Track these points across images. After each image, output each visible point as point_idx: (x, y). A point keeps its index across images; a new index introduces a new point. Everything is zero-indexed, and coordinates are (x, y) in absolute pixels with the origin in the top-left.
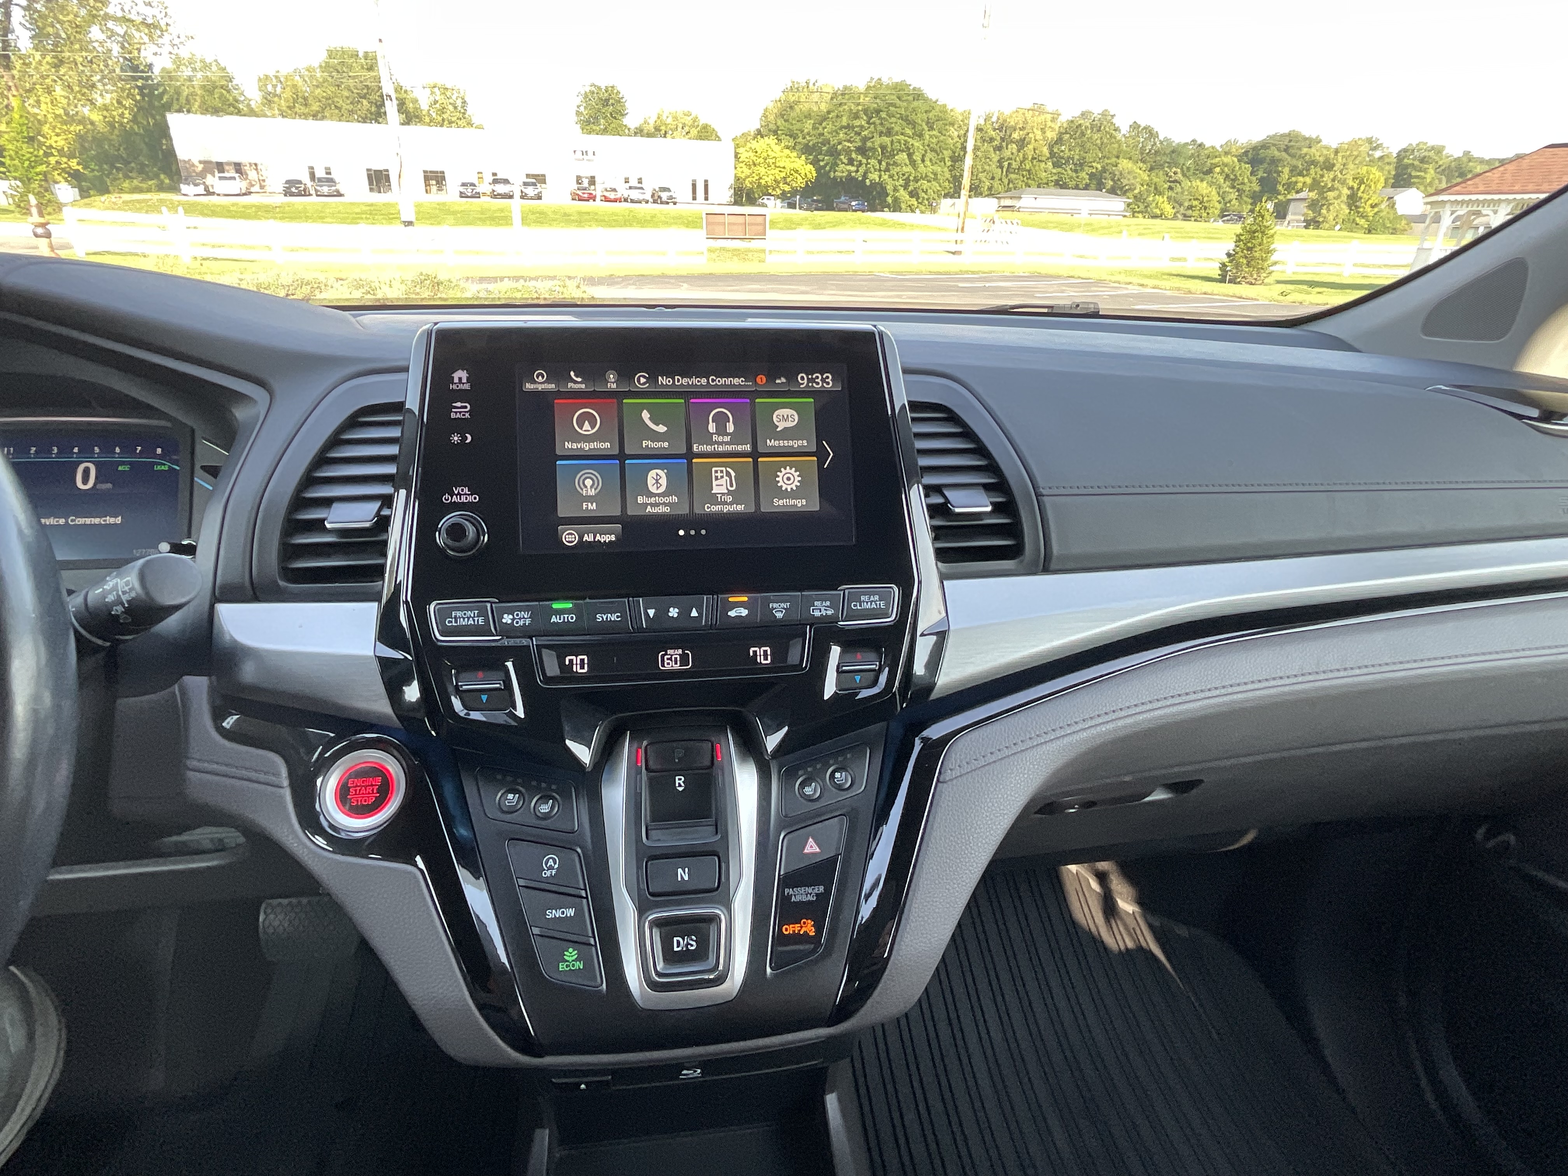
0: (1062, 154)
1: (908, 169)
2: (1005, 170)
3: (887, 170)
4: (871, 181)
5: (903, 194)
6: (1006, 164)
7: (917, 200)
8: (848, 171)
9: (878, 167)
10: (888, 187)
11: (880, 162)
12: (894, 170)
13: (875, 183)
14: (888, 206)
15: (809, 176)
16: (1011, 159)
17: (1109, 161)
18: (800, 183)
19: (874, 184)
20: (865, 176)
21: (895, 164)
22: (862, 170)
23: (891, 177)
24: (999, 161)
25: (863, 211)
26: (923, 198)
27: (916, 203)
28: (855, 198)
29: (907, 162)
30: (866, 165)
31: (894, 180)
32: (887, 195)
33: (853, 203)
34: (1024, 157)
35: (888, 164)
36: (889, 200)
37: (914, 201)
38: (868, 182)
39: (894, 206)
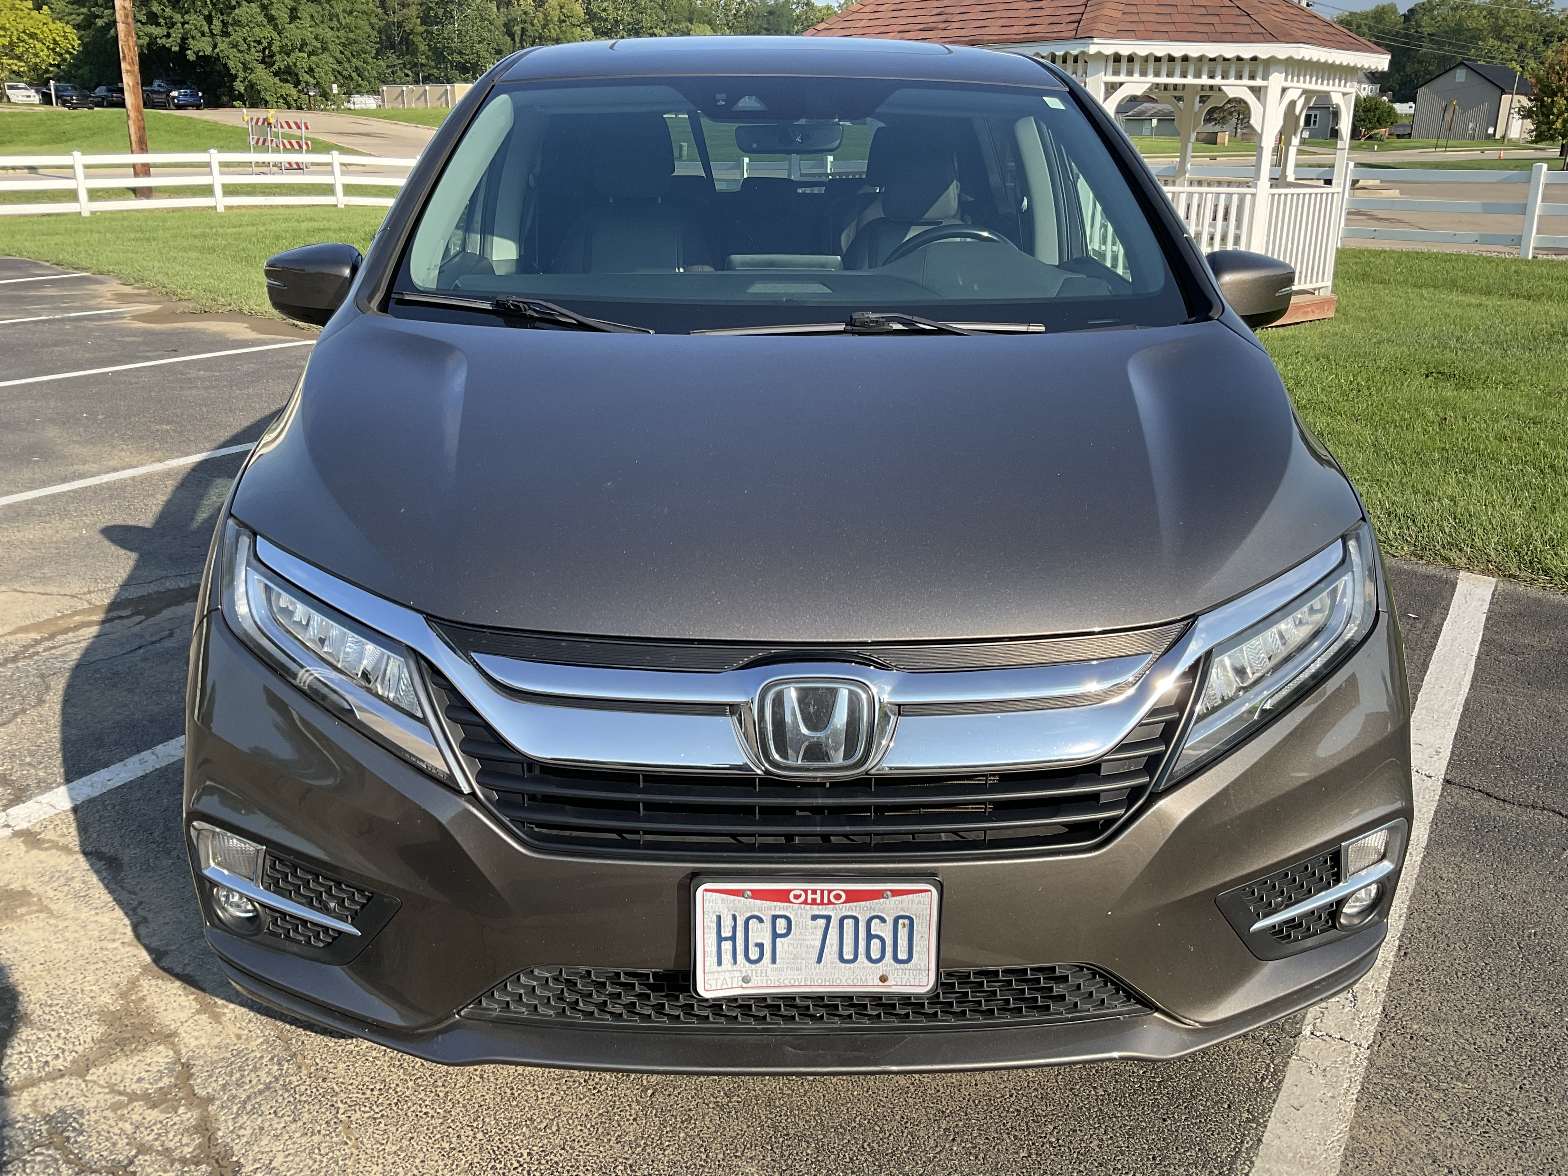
0: (603, 14)
1: (268, 32)
2: (517, 39)
3: (225, 34)
4: (197, 53)
5: (262, 76)
6: (517, 29)
7: (296, 86)
8: (149, 35)
9: (206, 29)
10: (231, 64)
11: (209, 19)
12: (237, 35)
13: (205, 56)
14: (240, 97)
15: (64, 43)
16: (525, 22)
17: (676, 27)
18: (45, 57)
19: (203, 60)
20: (184, 47)
21: (237, 23)
22: (176, 34)
23: (235, 46)
24: (505, 25)
25: (198, 107)
26: (307, 83)
27: (294, 92)
28: (178, 84)
29: (261, 18)
30: (183, 24)
31: (240, 51)
32: (235, 77)
33: (175, 93)
34: (546, 19)
35: (224, 24)
36: (240, 86)
37: (289, 89)
38: (191, 56)
39: (251, 97)
